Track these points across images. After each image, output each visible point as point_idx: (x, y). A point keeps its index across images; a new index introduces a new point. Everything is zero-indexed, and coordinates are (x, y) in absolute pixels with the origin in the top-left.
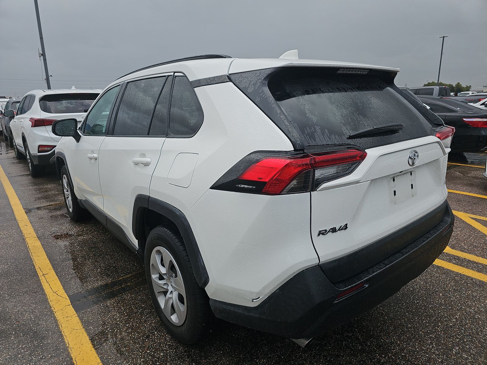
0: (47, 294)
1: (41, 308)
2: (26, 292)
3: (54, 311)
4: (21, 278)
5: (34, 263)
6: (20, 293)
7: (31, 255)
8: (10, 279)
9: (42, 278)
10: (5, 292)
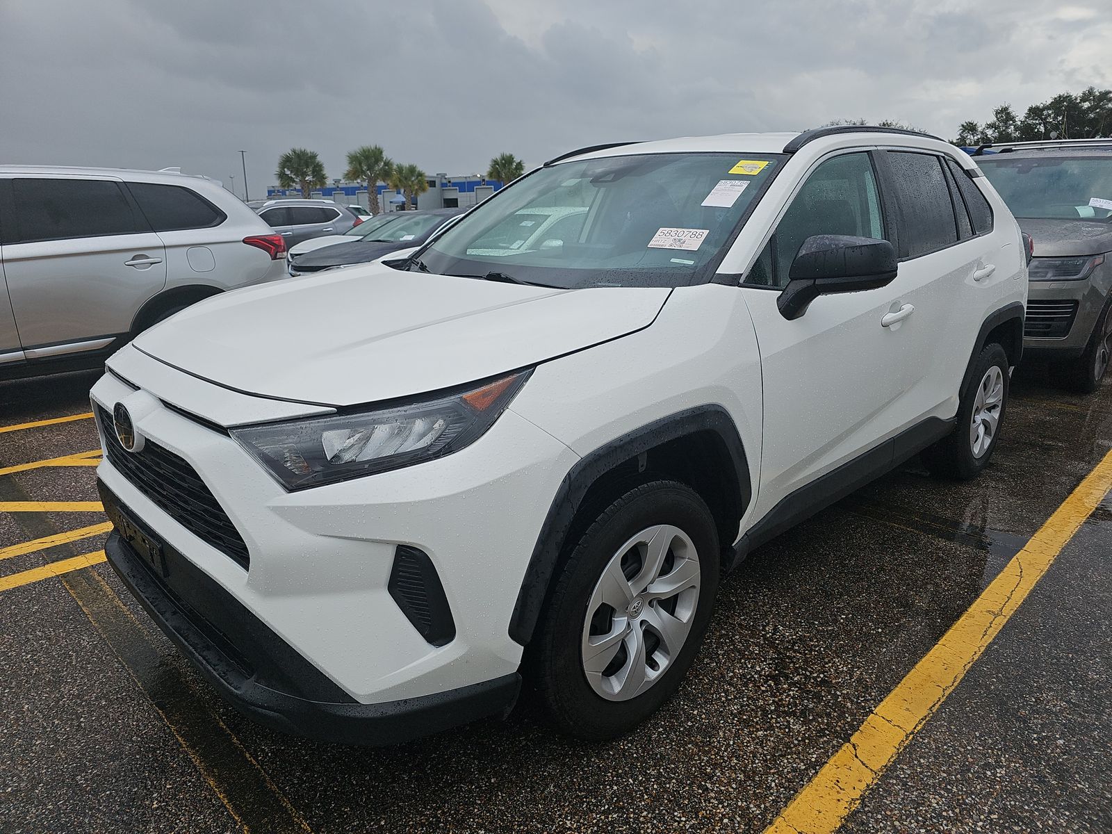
0: (1035, 582)
1: (1066, 574)
2: (1063, 609)
3: (1053, 559)
4: (1045, 640)
5: (979, 654)
6: (1075, 615)
7: (956, 684)
8: (1067, 657)
9: (1009, 612)
10: (1101, 636)
